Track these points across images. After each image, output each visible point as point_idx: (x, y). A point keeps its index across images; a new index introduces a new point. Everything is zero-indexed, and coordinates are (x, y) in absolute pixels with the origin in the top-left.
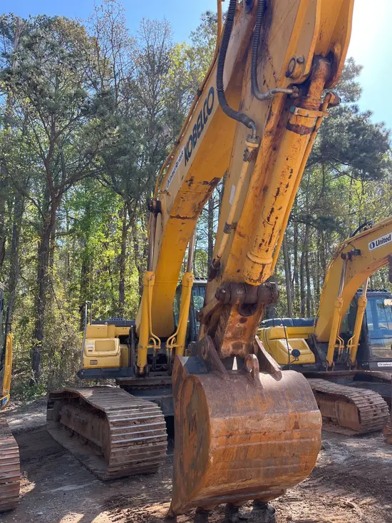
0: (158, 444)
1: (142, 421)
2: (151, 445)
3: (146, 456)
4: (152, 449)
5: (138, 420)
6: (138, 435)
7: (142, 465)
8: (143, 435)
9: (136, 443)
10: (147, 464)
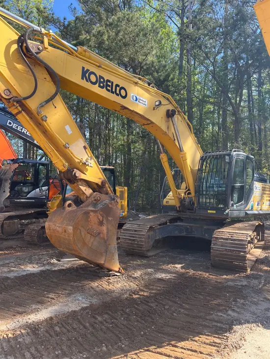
0: (139, 243)
1: (135, 231)
2: (136, 242)
3: (134, 247)
4: (137, 244)
5: (134, 230)
6: (131, 237)
7: (135, 250)
8: (133, 237)
9: (130, 240)
10: (137, 251)
